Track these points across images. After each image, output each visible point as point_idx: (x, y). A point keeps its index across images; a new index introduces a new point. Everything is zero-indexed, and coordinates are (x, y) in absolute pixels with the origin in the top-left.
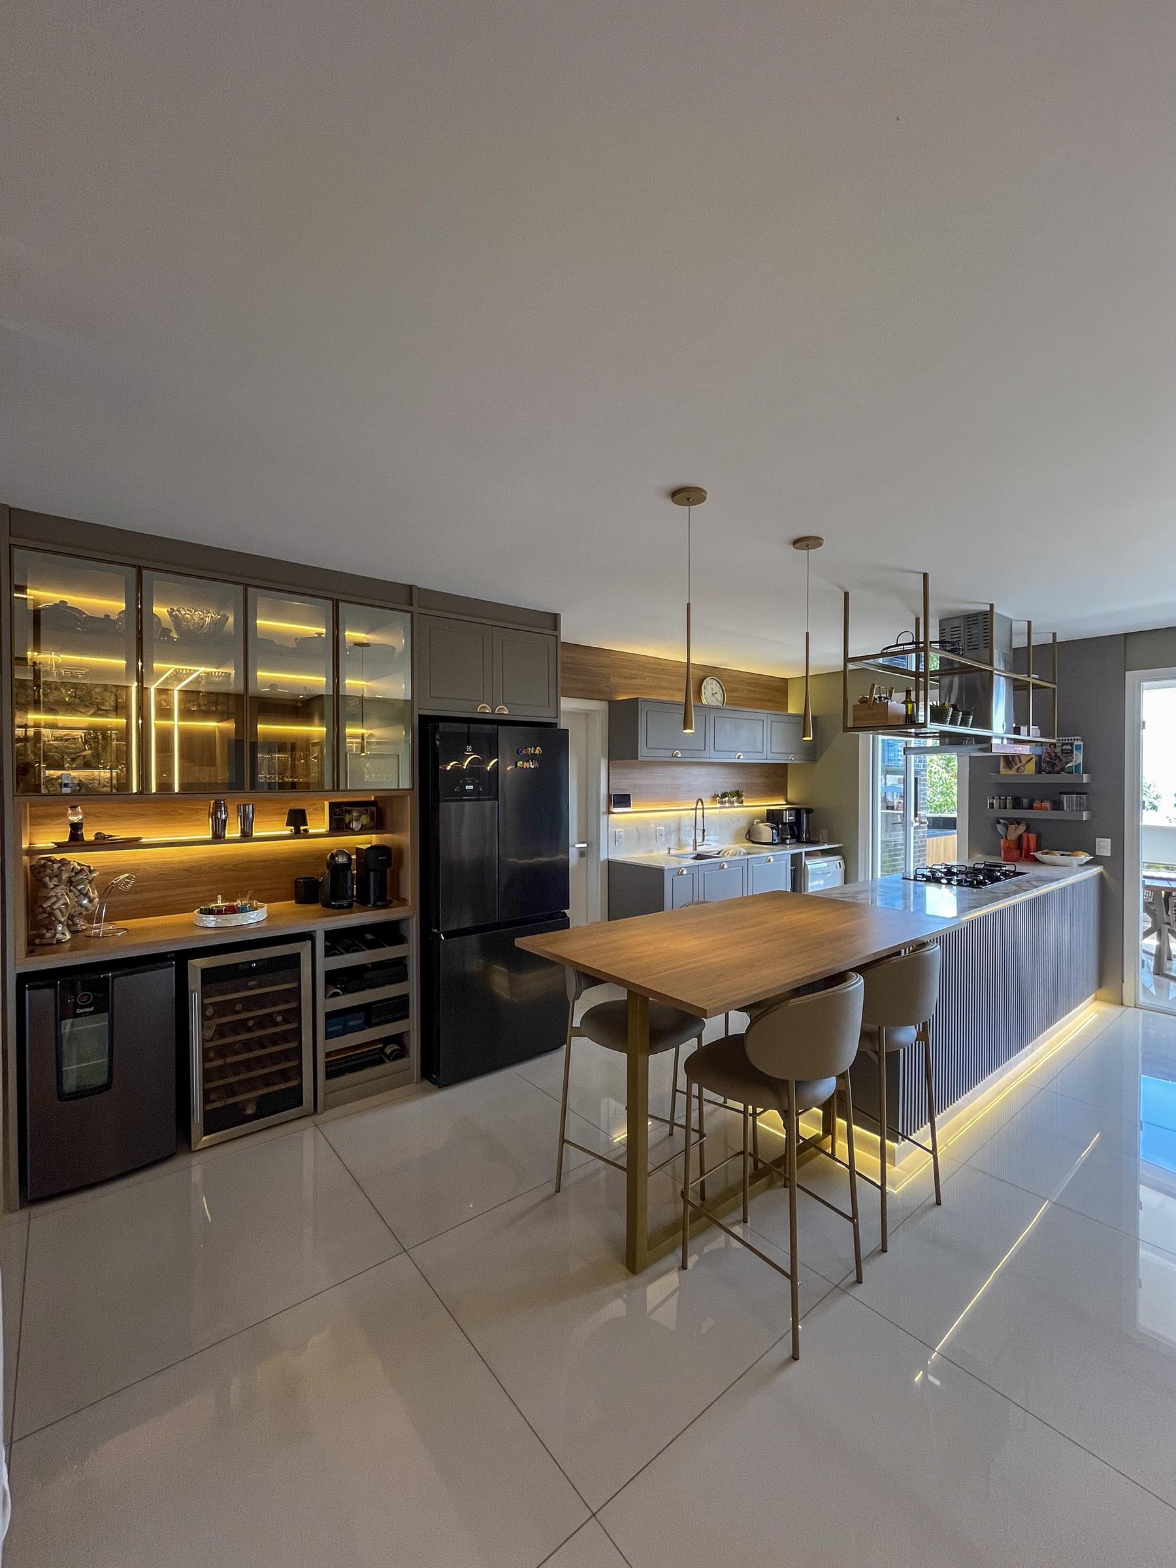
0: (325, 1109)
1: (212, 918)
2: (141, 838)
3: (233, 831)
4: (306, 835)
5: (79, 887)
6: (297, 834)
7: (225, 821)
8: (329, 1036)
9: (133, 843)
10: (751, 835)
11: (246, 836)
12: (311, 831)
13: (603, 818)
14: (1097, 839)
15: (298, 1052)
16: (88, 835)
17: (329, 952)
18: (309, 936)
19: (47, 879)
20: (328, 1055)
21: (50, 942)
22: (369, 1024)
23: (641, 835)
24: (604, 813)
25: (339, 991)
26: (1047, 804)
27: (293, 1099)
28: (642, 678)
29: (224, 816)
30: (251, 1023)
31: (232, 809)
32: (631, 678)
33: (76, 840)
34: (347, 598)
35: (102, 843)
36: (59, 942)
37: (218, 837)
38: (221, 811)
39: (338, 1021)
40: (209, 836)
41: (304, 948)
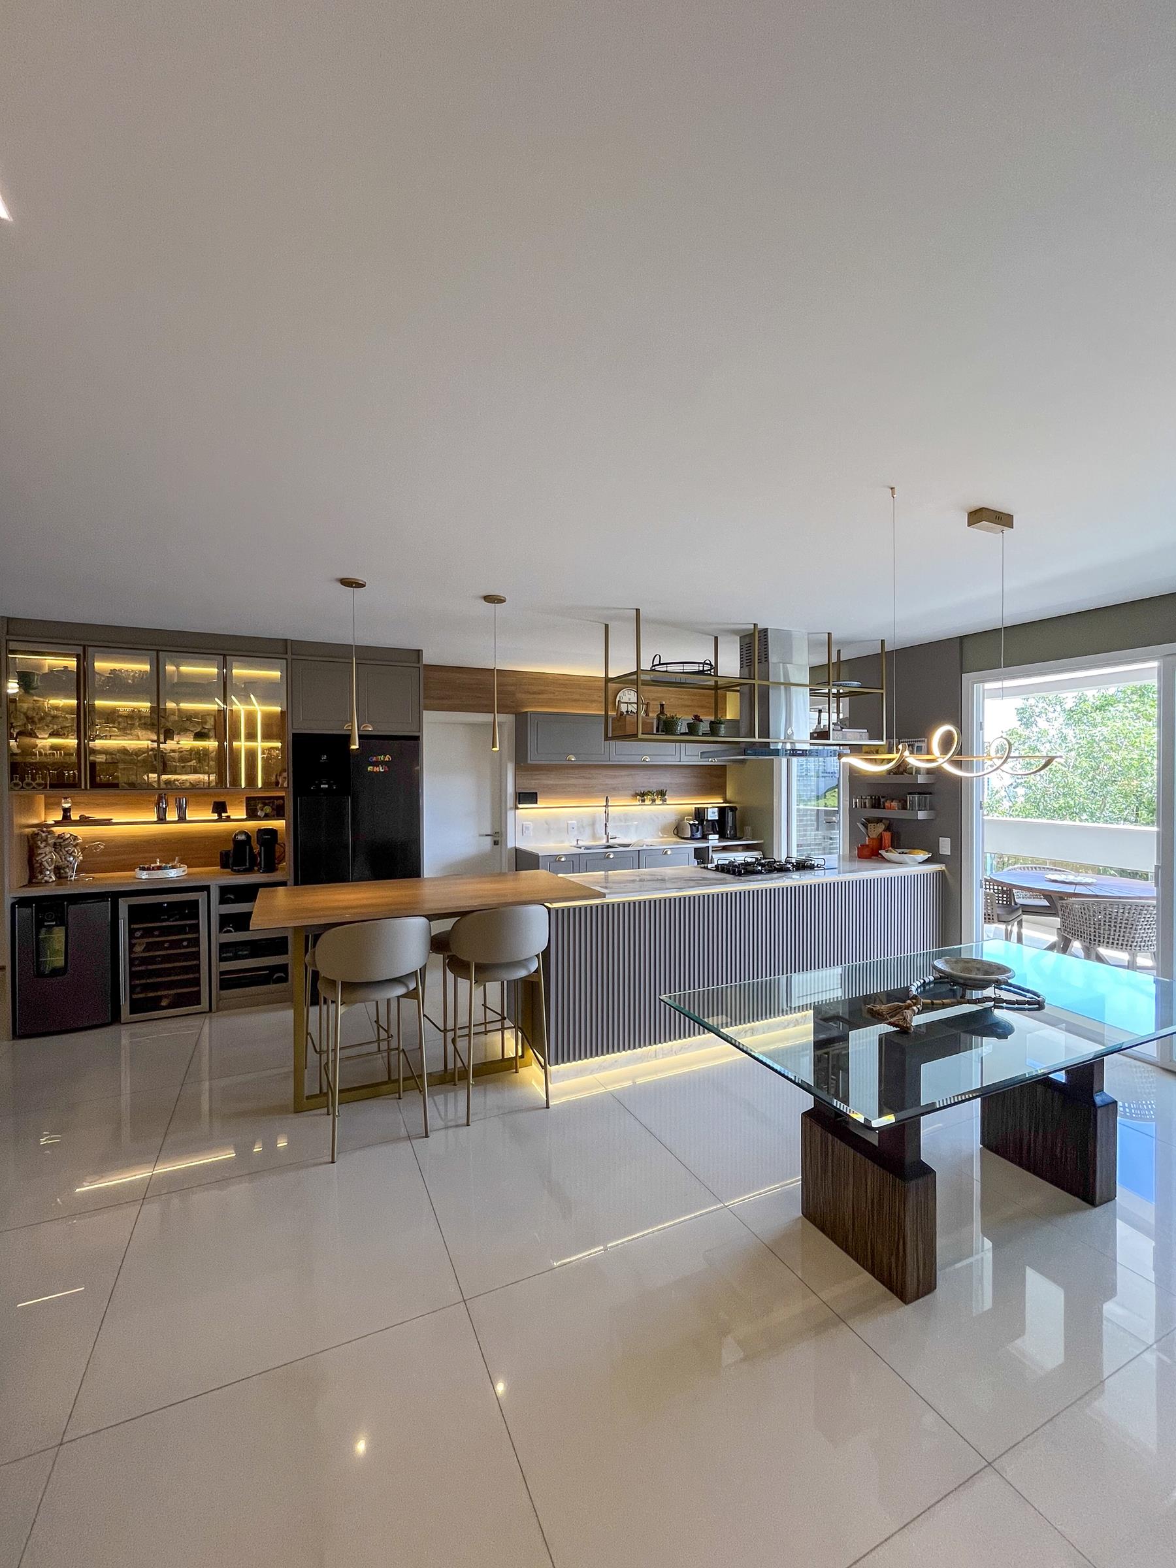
0: (218, 1010)
1: (145, 872)
2: (111, 819)
3: (172, 815)
4: (228, 819)
5: (66, 849)
6: (220, 819)
7: (166, 808)
8: (222, 960)
9: (107, 822)
10: (678, 831)
11: (182, 819)
12: (232, 817)
13: (510, 814)
14: (940, 838)
15: (197, 969)
16: (75, 816)
17: (223, 901)
18: (206, 888)
19: (39, 842)
20: (222, 973)
21: (40, 881)
22: (253, 955)
23: (549, 828)
24: (511, 808)
25: (231, 929)
26: (894, 804)
27: (195, 999)
28: (551, 693)
29: (164, 806)
30: (166, 945)
31: (172, 801)
32: (539, 694)
33: (66, 820)
34: (231, 652)
35: (84, 821)
36: (47, 882)
37: (161, 820)
38: (163, 803)
39: (228, 951)
40: (155, 819)
41: (201, 897)
